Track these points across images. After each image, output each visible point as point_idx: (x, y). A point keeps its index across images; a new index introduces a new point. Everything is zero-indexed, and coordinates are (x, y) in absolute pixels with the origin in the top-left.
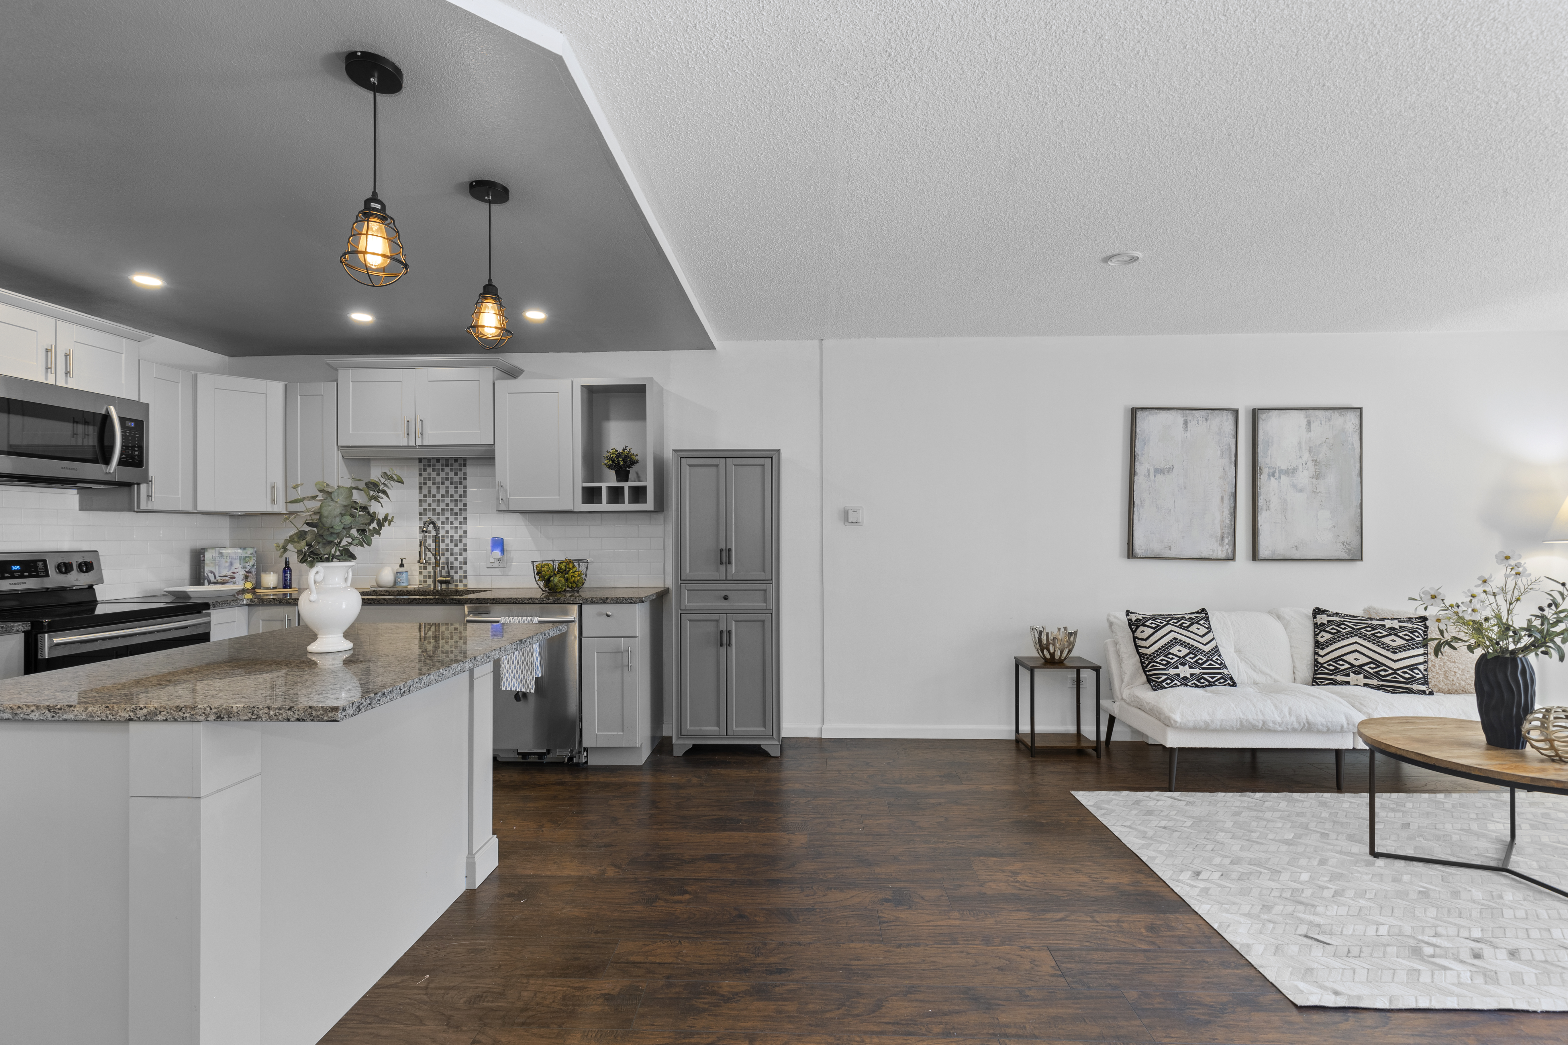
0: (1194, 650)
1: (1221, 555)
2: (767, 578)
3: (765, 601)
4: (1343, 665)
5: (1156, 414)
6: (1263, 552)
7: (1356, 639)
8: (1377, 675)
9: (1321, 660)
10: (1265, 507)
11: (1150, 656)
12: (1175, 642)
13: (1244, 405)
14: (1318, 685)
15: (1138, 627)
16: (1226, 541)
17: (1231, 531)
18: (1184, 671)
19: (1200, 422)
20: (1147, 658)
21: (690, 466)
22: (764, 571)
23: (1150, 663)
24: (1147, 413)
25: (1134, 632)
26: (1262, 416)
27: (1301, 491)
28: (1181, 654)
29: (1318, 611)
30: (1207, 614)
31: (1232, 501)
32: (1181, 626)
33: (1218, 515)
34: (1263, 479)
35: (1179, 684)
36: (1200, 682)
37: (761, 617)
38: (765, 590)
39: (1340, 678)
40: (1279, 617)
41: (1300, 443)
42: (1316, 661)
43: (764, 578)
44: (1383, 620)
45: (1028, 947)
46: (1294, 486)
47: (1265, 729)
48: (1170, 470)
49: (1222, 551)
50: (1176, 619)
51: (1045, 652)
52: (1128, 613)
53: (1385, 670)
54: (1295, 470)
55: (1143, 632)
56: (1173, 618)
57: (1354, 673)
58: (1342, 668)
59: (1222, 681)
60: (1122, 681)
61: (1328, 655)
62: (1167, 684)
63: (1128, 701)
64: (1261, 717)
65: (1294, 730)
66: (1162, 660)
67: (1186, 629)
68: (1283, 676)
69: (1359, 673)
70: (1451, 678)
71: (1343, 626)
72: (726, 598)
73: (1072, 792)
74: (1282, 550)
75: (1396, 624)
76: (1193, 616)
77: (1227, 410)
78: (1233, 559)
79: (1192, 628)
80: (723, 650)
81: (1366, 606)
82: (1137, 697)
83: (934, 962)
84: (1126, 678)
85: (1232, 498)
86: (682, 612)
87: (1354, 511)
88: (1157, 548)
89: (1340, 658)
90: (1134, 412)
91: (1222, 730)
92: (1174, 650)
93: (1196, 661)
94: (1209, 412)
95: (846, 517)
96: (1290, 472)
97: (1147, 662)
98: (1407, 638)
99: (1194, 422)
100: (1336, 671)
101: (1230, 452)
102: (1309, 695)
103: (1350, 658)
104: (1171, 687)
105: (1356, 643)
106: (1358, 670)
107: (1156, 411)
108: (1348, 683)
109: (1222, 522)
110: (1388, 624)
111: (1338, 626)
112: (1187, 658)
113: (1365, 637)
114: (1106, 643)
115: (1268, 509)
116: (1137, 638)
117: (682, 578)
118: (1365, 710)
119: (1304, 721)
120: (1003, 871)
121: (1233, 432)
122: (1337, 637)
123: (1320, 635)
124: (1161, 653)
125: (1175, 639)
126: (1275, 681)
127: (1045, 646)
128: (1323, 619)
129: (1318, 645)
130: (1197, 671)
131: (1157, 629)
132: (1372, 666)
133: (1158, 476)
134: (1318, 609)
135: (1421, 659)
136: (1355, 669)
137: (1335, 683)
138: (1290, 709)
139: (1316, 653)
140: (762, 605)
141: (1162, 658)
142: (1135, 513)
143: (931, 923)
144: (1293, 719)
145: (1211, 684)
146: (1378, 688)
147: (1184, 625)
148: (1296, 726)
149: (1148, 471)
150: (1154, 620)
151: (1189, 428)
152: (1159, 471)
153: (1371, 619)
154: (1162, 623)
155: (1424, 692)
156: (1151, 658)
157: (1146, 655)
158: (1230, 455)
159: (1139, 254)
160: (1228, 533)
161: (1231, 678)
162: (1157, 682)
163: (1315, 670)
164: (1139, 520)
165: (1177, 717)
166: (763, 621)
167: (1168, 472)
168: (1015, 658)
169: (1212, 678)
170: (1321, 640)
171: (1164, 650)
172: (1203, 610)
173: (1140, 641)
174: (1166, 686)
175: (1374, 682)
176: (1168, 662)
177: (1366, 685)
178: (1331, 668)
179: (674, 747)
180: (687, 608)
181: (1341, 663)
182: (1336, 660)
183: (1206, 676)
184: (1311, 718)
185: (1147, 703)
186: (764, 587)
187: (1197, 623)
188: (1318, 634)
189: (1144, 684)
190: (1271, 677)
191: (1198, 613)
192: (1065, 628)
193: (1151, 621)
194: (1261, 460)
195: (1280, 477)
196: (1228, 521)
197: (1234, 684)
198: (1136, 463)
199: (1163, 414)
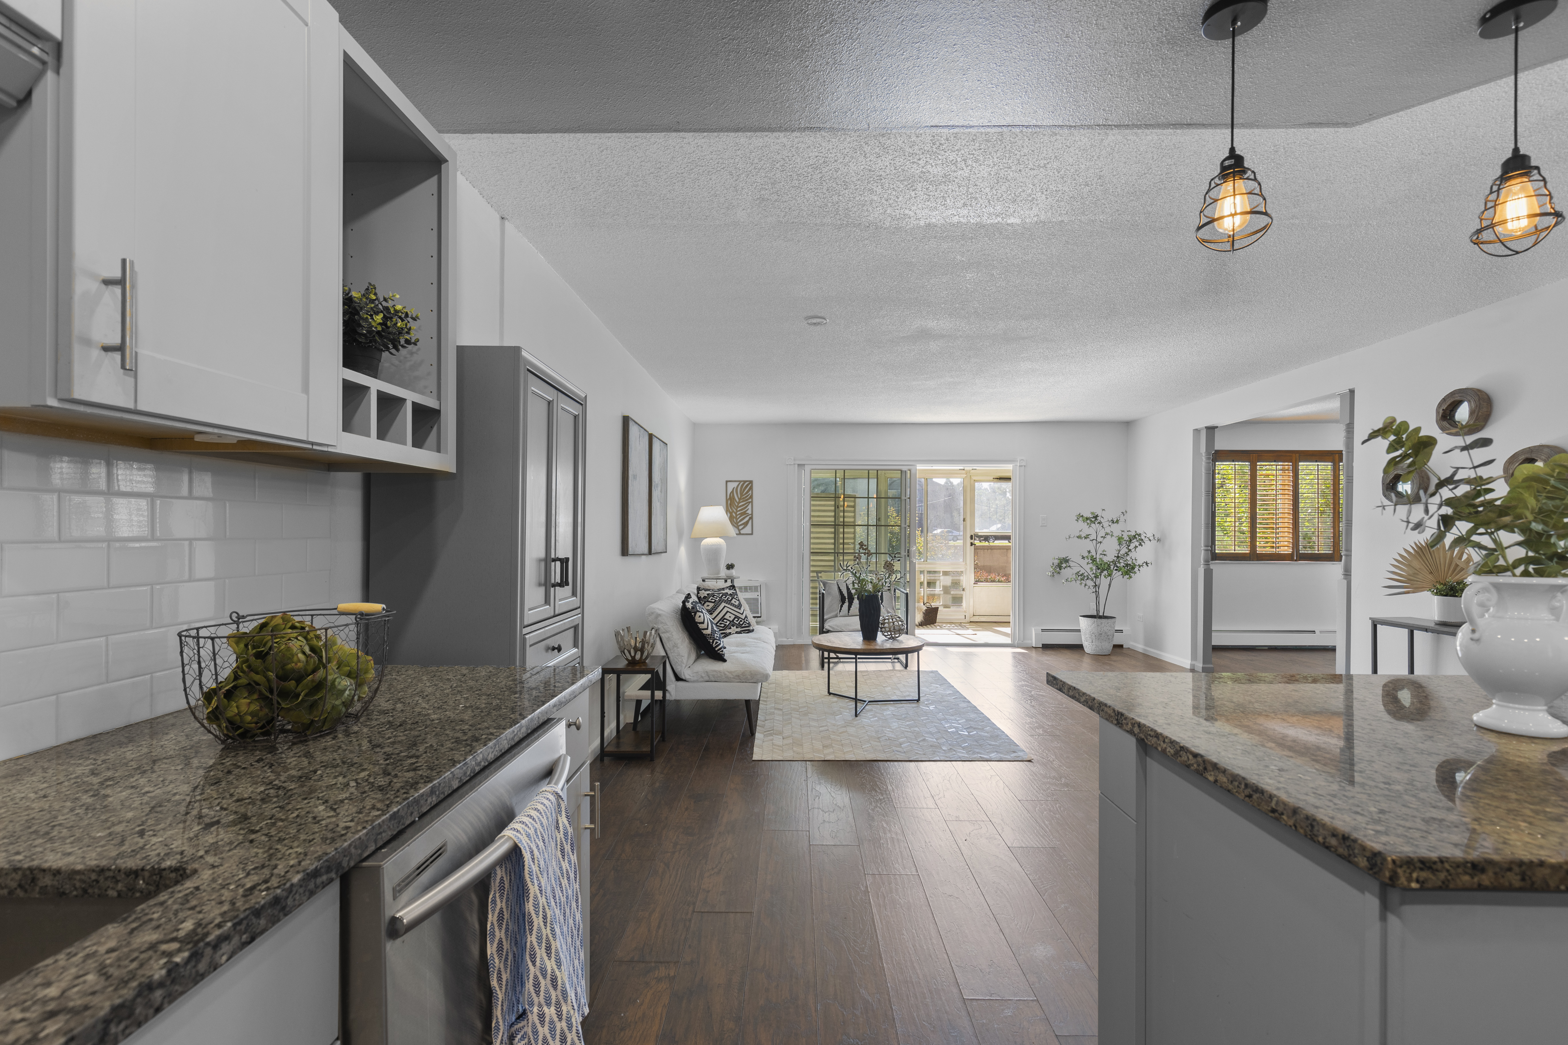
5: (634, 425)
6: (653, 548)
7: (723, 604)
10: (653, 512)
16: (646, 539)
19: (642, 438)
20: (711, 637)
21: (531, 391)
23: (713, 641)
26: (653, 440)
27: (659, 501)
31: (647, 507)
33: (645, 518)
34: (652, 489)
39: (728, 631)
41: (659, 464)
46: (658, 497)
54: (658, 484)
55: (699, 616)
57: (732, 626)
58: (727, 624)
71: (715, 597)
72: (559, 649)
74: (656, 546)
75: (730, 591)
78: (647, 554)
82: (715, 671)
85: (647, 504)
87: (666, 516)
88: (634, 546)
90: (625, 419)
94: (644, 430)
96: (657, 486)
101: (647, 466)
103: (727, 617)
106: (732, 623)
108: (730, 634)
109: (646, 523)
113: (725, 602)
115: (653, 514)
117: (524, 623)
121: (647, 450)
122: (717, 604)
123: (706, 605)
128: (703, 594)
132: (737, 619)
134: (699, 587)
137: (726, 635)
151: (640, 442)
158: (647, 469)
170: (709, 608)
175: (739, 630)
177: (737, 633)
178: (723, 625)
182: (723, 619)
185: (730, 672)
189: (699, 660)
194: (652, 475)
195: (656, 489)
198: (629, 468)
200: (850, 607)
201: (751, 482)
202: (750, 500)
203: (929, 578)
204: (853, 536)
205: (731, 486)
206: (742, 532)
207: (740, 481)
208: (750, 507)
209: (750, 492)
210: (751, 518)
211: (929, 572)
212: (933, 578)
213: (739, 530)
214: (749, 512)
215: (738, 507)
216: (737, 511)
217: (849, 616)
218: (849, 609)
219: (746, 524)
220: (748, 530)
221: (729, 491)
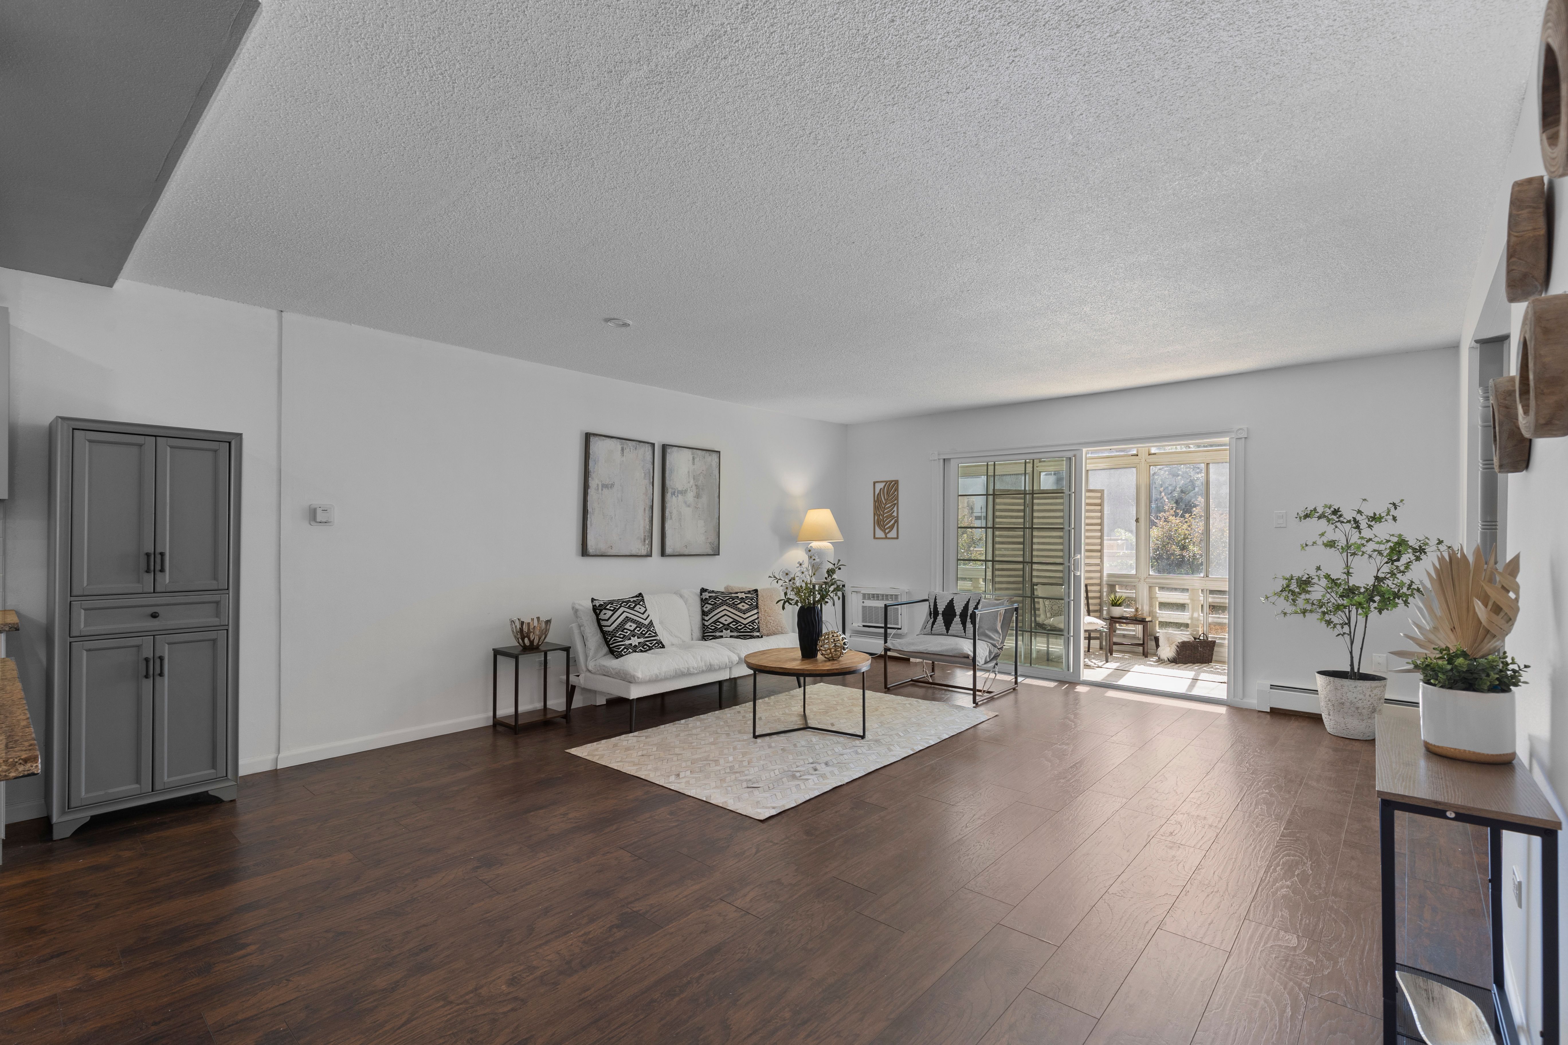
0: (639, 625)
1: (644, 552)
2: (220, 588)
3: (218, 615)
4: (719, 625)
5: (603, 440)
6: (668, 550)
7: (725, 607)
8: (737, 630)
9: (706, 623)
10: (669, 517)
11: (612, 632)
12: (627, 619)
13: (658, 439)
14: (706, 640)
15: (601, 611)
16: (647, 542)
17: (650, 535)
18: (635, 641)
19: (632, 450)
20: (610, 634)
21: (90, 441)
22: (215, 578)
23: (612, 638)
24: (597, 438)
25: (597, 615)
26: (669, 450)
27: (689, 506)
28: (632, 629)
29: (703, 590)
30: (643, 597)
31: (651, 512)
32: (629, 608)
33: (641, 523)
34: (668, 496)
35: (631, 651)
36: (645, 648)
37: (212, 635)
38: (217, 603)
39: (718, 634)
40: (681, 596)
41: (689, 472)
42: (703, 624)
43: (216, 588)
44: (737, 593)
45: (608, 853)
46: (685, 502)
47: (688, 674)
48: (612, 485)
49: (644, 550)
50: (625, 602)
51: (526, 640)
52: (593, 600)
53: (740, 626)
54: (686, 491)
55: (605, 614)
56: (623, 602)
57: (725, 629)
58: (719, 627)
59: (657, 645)
60: (586, 657)
61: (710, 620)
62: (625, 652)
63: (593, 671)
64: (687, 666)
65: (703, 672)
66: (620, 634)
67: (633, 609)
68: (686, 637)
69: (728, 629)
70: (769, 626)
71: (717, 599)
72: (154, 616)
73: (567, 751)
74: (679, 549)
75: (743, 596)
76: (635, 599)
77: (648, 443)
78: (651, 556)
79: (637, 608)
80: (148, 684)
81: (725, 585)
82: (604, 666)
83: (550, 888)
84: (591, 653)
85: (651, 510)
86: (72, 640)
87: (716, 521)
88: (603, 547)
89: (717, 621)
90: (588, 437)
91: (666, 679)
92: (627, 626)
93: (641, 633)
94: (637, 443)
95: (312, 515)
96: (683, 492)
97: (610, 638)
98: (750, 603)
99: (628, 450)
100: (716, 630)
101: (650, 475)
102: (708, 646)
103: (722, 620)
104: (627, 654)
105: (725, 609)
106: (727, 627)
107: (604, 438)
108: (722, 637)
109: (645, 527)
110: (740, 595)
111: (715, 599)
112: (636, 631)
113: (729, 605)
114: (572, 627)
115: (671, 518)
116: (601, 619)
117: (74, 593)
118: (736, 651)
119: (708, 664)
120: (555, 816)
121: (651, 460)
122: (715, 607)
123: (705, 606)
124: (619, 629)
125: (627, 617)
126: (683, 642)
127: (525, 635)
128: (706, 595)
129: (704, 613)
130: (642, 640)
131: (615, 611)
132: (734, 623)
133: (604, 490)
134: (703, 588)
135: (756, 616)
136: (726, 627)
137: (715, 638)
138: (701, 657)
139: (703, 619)
140: (215, 621)
141: (620, 633)
142: (588, 519)
143: (528, 867)
144: (703, 664)
145: (650, 649)
146: (737, 637)
147: (631, 606)
148: (704, 668)
149: (598, 485)
150: (612, 604)
151: (625, 454)
152: (605, 486)
153: (731, 593)
154: (617, 606)
155: (758, 637)
156: (613, 634)
157: (609, 632)
158: (650, 477)
159: (630, 322)
160: (648, 536)
161: (661, 642)
162: (618, 652)
163: (704, 631)
164: (591, 525)
165: (639, 675)
166: (214, 641)
167: (611, 487)
168: (493, 649)
169: (651, 644)
170: (706, 610)
171: (621, 627)
172: (640, 595)
173: (604, 622)
174: (624, 654)
175: (735, 634)
176: (625, 636)
177: (731, 637)
178: (713, 628)
179: (55, 827)
180: (83, 634)
181: (718, 624)
182: (715, 622)
183: (647, 643)
184: (712, 661)
185: (613, 669)
186: (216, 598)
187: (639, 604)
188: (703, 606)
189: (605, 655)
190: (681, 639)
191: (636, 596)
192: (538, 618)
193: (610, 605)
194: (668, 482)
195: (678, 496)
196: (648, 527)
197: (663, 647)
198: (589, 479)
199: (608, 440)
200: (933, 623)
201: (897, 482)
202: (896, 502)
203: (1210, 600)
204: (1099, 541)
205: (879, 486)
206: (888, 536)
207: (887, 482)
208: (895, 509)
209: (896, 493)
210: (897, 521)
211: (1212, 592)
212: (1218, 600)
213: (886, 534)
214: (895, 514)
215: (885, 509)
216: (884, 514)
217: (932, 634)
218: (932, 627)
219: (892, 528)
220: (893, 534)
221: (877, 492)
